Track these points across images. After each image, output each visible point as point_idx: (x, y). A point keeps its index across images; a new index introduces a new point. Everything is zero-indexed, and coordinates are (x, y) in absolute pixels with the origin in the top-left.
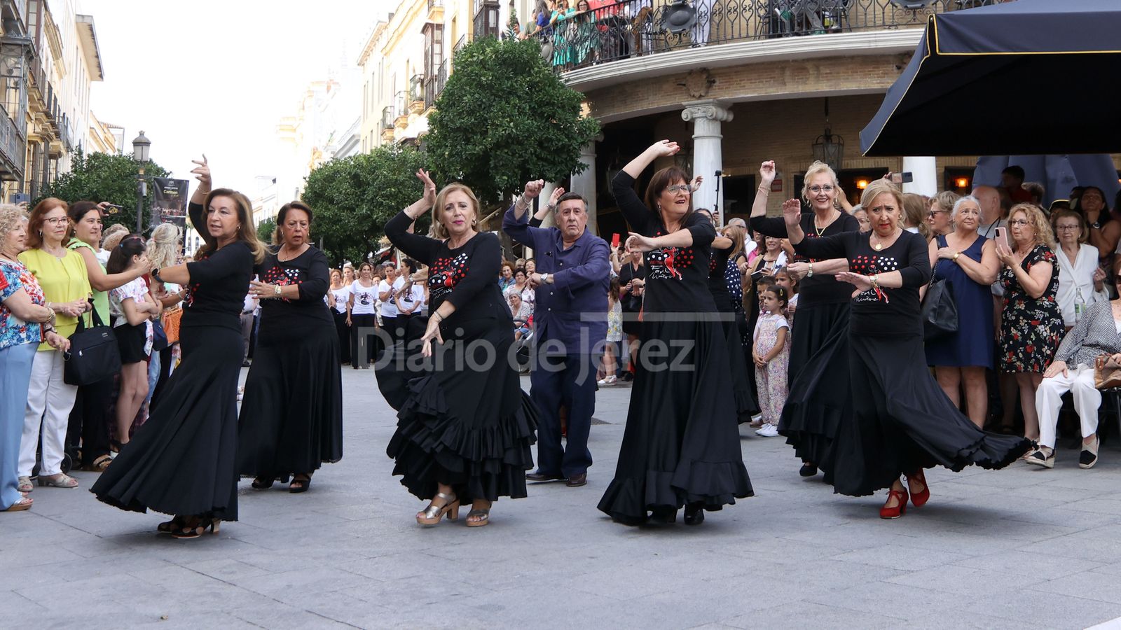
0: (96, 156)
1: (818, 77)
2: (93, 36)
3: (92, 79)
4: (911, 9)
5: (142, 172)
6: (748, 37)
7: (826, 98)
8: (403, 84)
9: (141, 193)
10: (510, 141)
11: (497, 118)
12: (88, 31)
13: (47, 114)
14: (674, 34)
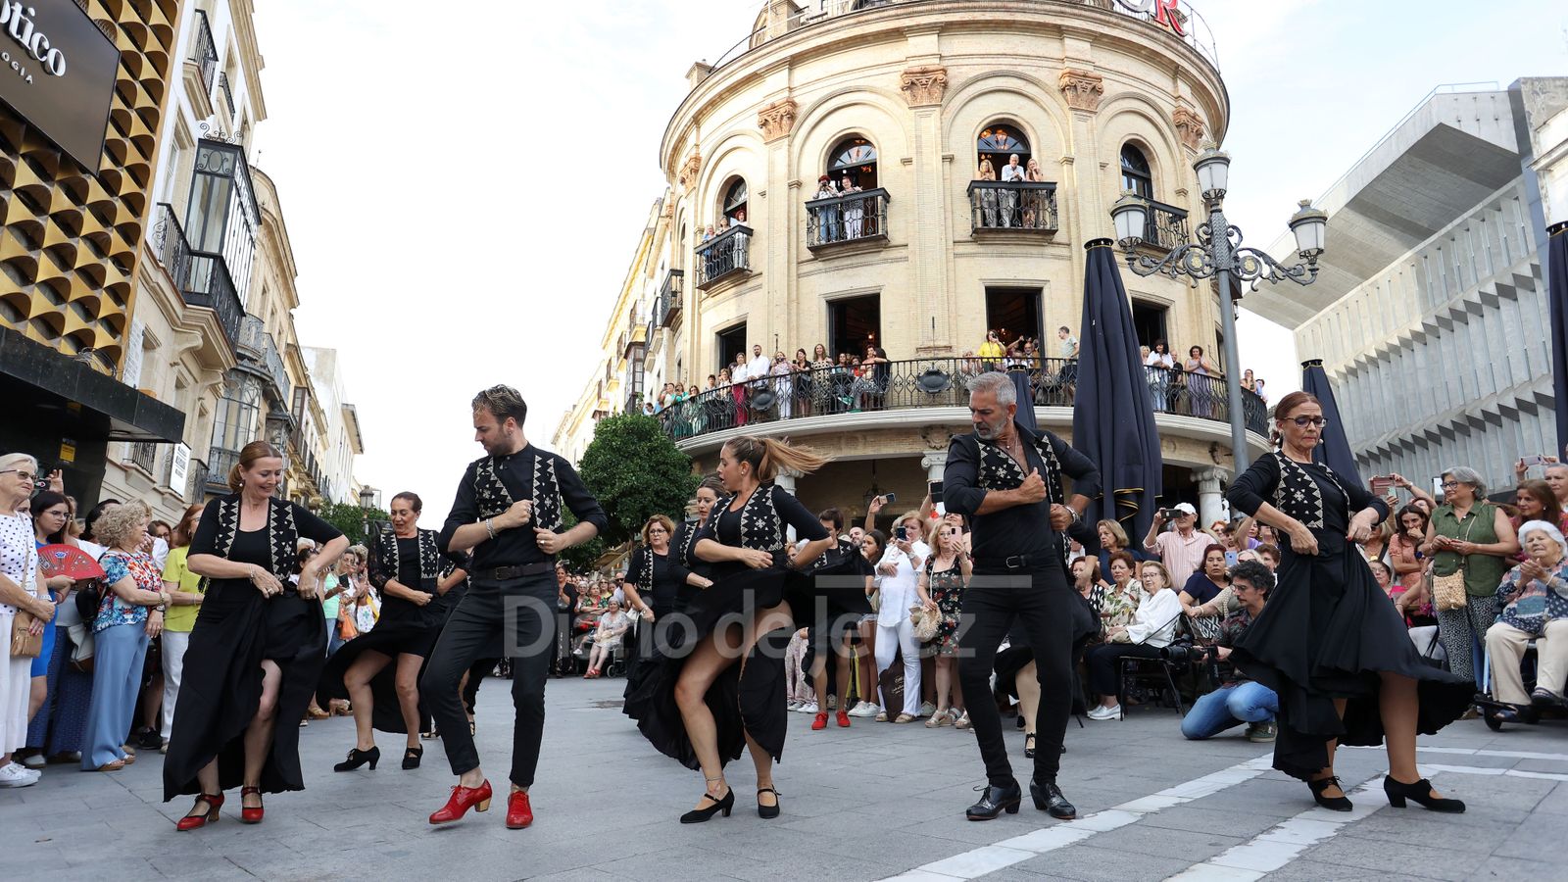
1: (865, 444)
3: (353, 453)
4: (931, 393)
7: (874, 460)
12: (350, 416)
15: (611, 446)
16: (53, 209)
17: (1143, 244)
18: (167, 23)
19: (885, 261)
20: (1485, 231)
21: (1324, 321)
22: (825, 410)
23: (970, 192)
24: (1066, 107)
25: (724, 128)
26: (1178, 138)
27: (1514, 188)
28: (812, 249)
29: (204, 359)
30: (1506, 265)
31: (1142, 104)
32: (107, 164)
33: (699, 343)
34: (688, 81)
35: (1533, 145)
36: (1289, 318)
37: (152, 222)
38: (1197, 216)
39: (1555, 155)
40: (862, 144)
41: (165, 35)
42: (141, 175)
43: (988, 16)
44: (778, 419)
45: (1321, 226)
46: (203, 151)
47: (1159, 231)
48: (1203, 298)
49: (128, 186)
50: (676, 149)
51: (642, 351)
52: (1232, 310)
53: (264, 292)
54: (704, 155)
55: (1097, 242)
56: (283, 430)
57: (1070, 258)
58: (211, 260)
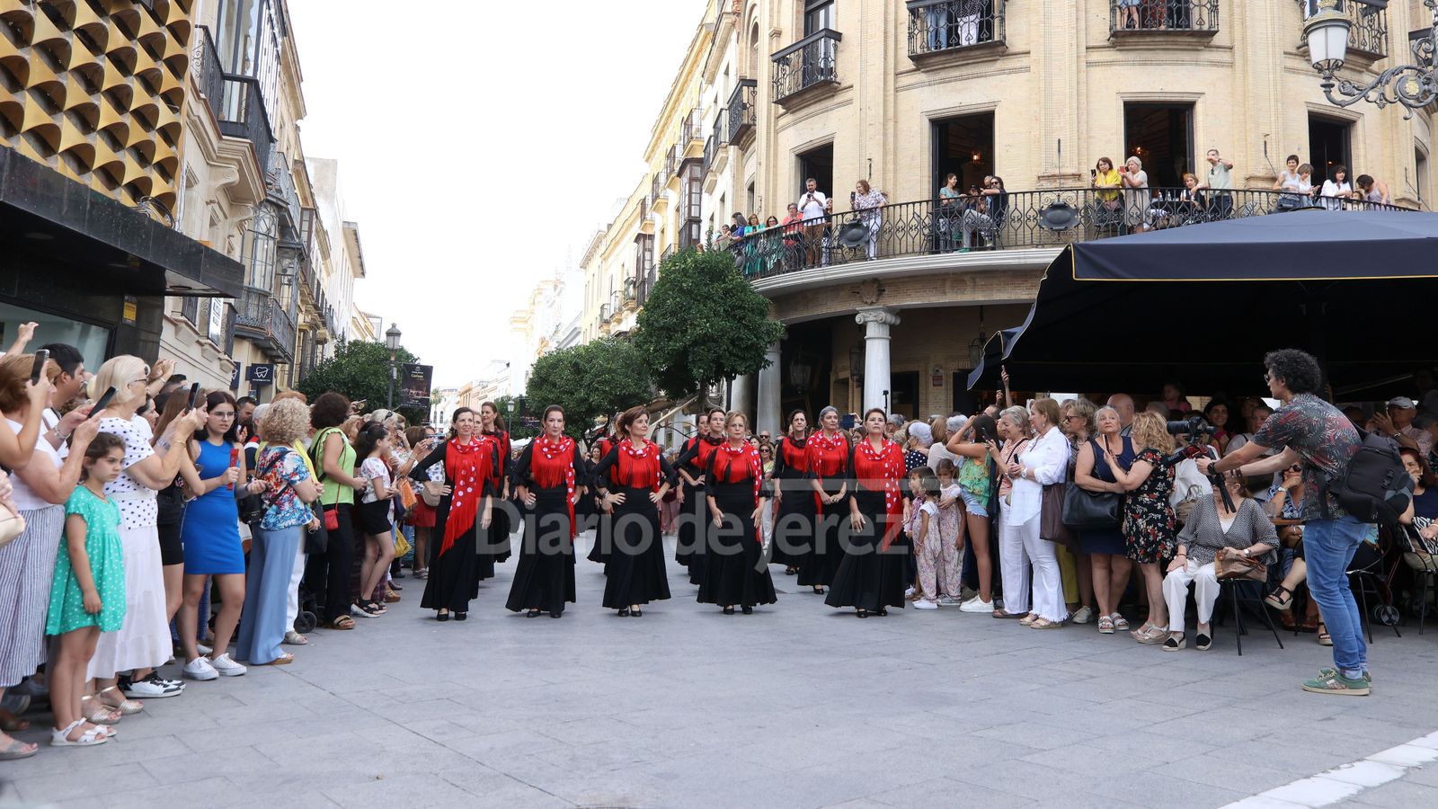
0: (355, 343)
1: (975, 287)
2: (357, 240)
3: (355, 276)
4: (1056, 230)
5: (393, 359)
6: (913, 252)
7: (982, 306)
8: (619, 286)
9: (392, 377)
10: (706, 339)
11: (695, 319)
12: (352, 235)
13: (316, 307)
14: (850, 249)
15: (681, 290)
16: (110, 47)
19: (1002, 72)
28: (916, 58)
29: (237, 194)
33: (776, 166)
37: (195, 53)
49: (175, 13)
51: (701, 169)
57: (1232, 65)
58: (245, 84)
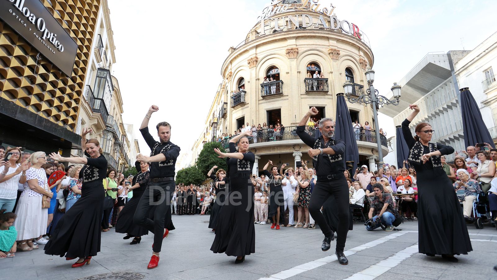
1: (277, 150)
7: (279, 154)
11: (211, 158)
15: (208, 151)
16: (59, 87)
17: (352, 95)
18: (91, 38)
19: (282, 100)
20: (443, 90)
21: (401, 116)
22: (266, 140)
23: (305, 81)
24: (330, 58)
25: (239, 64)
26: (360, 66)
27: (450, 79)
28: (263, 97)
29: (97, 127)
30: (449, 100)
31: (351, 58)
32: (73, 75)
33: (232, 122)
34: (229, 52)
35: (454, 68)
36: (392, 115)
37: (85, 90)
38: (366, 87)
39: (460, 71)
40: (275, 69)
41: (90, 41)
42: (82, 77)
43: (309, 34)
44: (253, 143)
45: (399, 89)
46: (99, 71)
47: (356, 91)
48: (368, 109)
49: (79, 80)
50: (225, 70)
51: (216, 125)
52: (377, 112)
53: (114, 109)
54: (233, 72)
55: (340, 94)
56: (118, 146)
57: (332, 99)
58: (100, 100)
